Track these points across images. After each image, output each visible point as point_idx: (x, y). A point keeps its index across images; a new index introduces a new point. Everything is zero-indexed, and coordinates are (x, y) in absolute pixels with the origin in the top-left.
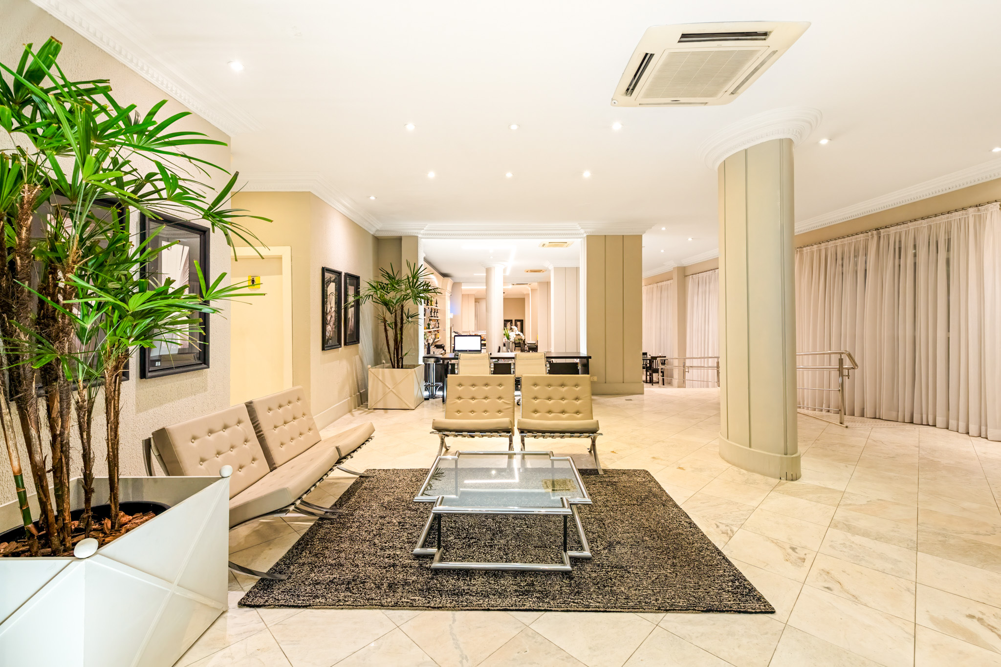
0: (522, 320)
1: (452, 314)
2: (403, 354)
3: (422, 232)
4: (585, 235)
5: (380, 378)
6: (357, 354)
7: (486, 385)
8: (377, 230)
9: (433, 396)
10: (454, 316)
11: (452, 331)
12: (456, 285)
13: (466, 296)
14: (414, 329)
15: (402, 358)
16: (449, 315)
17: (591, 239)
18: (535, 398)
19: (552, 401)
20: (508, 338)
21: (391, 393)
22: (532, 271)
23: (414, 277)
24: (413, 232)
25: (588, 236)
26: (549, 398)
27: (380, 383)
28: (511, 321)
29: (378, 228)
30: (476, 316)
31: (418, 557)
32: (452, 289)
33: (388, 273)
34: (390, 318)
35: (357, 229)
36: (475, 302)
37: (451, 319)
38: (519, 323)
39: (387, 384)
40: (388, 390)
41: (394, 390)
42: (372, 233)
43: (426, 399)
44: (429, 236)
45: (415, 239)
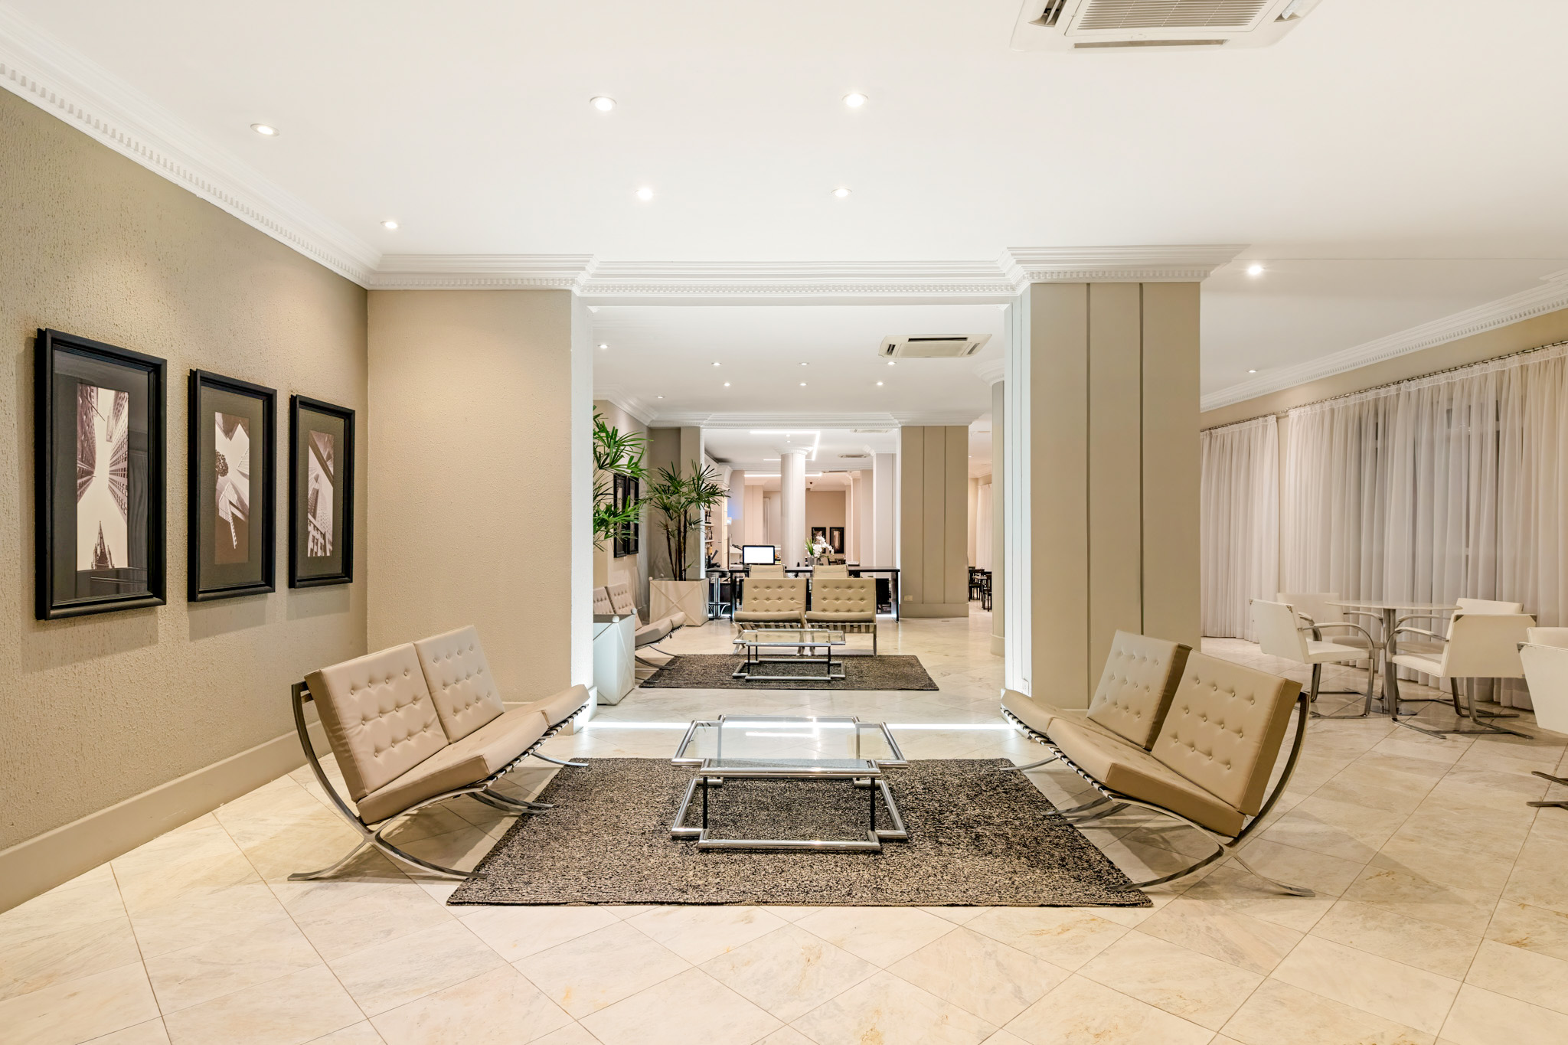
0: (843, 528)
1: (731, 518)
2: (687, 565)
3: (705, 422)
4: (900, 426)
5: (663, 591)
6: (635, 565)
7: (780, 587)
8: (652, 421)
9: (717, 617)
10: (733, 522)
11: (731, 544)
12: (736, 474)
13: (751, 489)
14: (695, 538)
15: (685, 570)
16: (727, 521)
17: (906, 430)
18: (824, 599)
19: (839, 602)
20: (812, 553)
21: (675, 608)
22: (848, 456)
23: (699, 479)
24: (694, 423)
25: (902, 427)
26: (837, 599)
27: (663, 597)
28: (823, 530)
29: (654, 418)
30: (765, 520)
31: (735, 677)
32: (730, 482)
33: (669, 474)
34: (672, 526)
35: (634, 421)
36: (764, 497)
37: (729, 526)
38: (836, 534)
39: (670, 598)
40: (671, 605)
41: (678, 605)
42: (647, 424)
43: (711, 619)
44: (711, 426)
45: (696, 431)
